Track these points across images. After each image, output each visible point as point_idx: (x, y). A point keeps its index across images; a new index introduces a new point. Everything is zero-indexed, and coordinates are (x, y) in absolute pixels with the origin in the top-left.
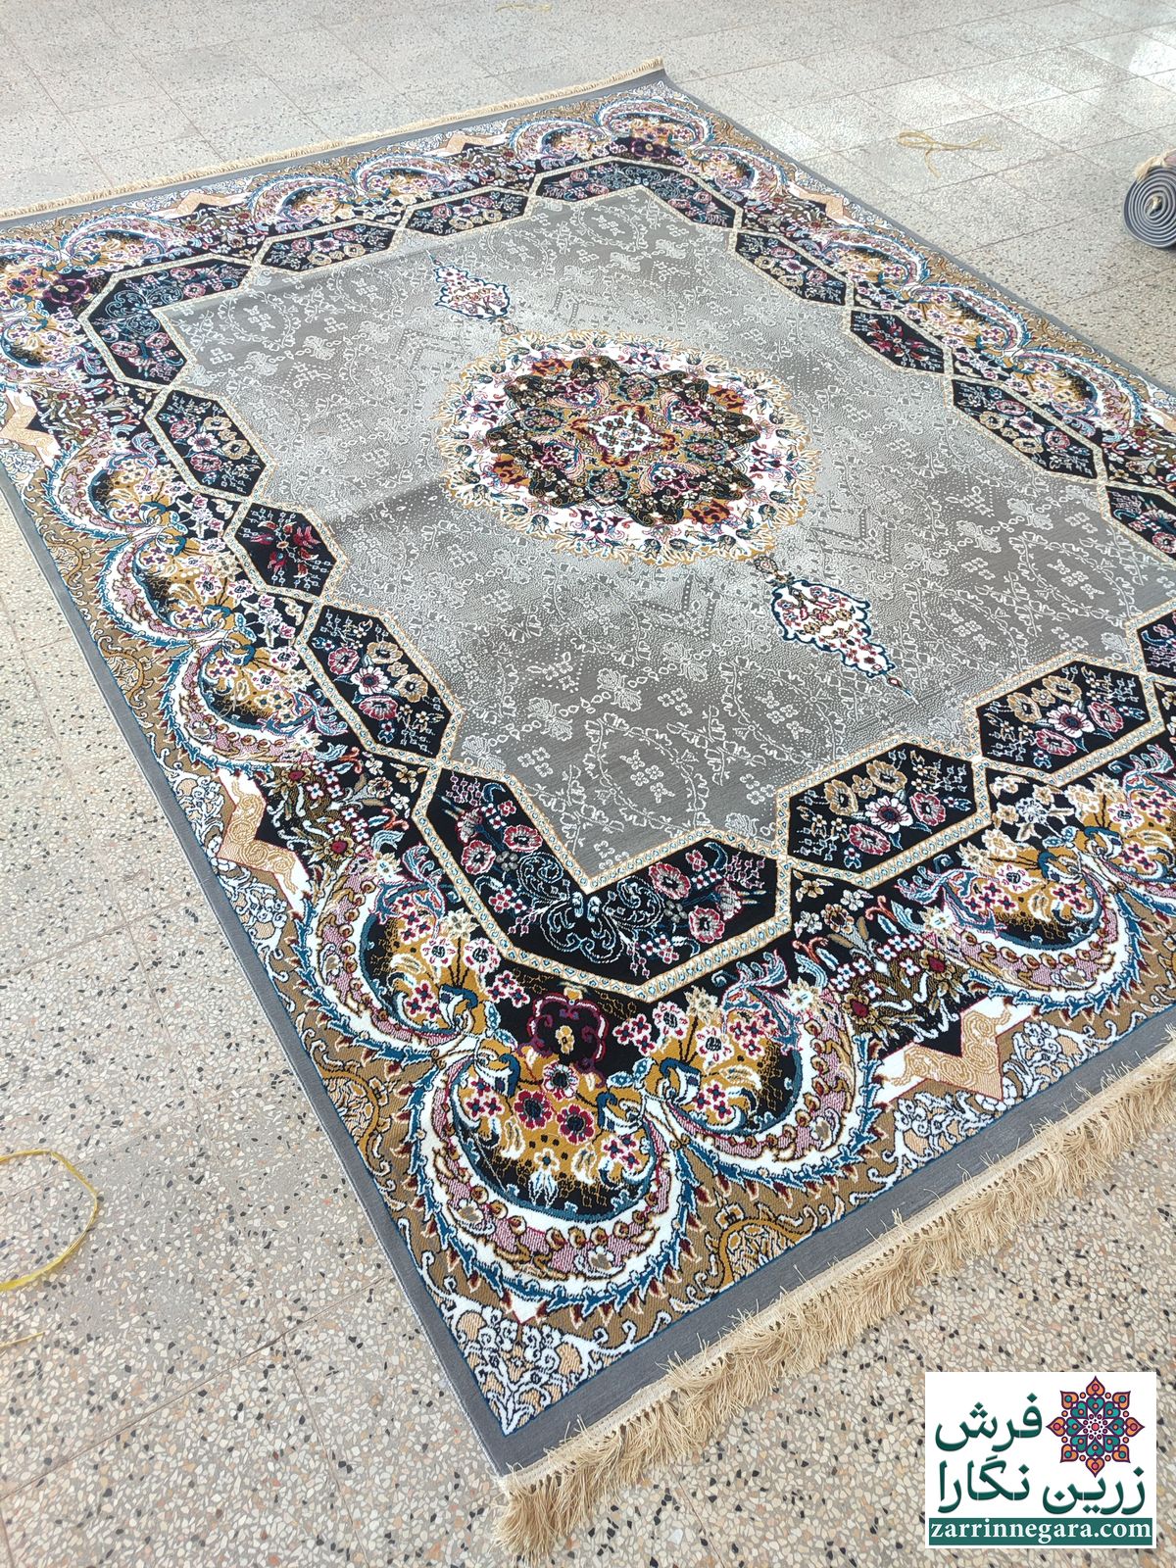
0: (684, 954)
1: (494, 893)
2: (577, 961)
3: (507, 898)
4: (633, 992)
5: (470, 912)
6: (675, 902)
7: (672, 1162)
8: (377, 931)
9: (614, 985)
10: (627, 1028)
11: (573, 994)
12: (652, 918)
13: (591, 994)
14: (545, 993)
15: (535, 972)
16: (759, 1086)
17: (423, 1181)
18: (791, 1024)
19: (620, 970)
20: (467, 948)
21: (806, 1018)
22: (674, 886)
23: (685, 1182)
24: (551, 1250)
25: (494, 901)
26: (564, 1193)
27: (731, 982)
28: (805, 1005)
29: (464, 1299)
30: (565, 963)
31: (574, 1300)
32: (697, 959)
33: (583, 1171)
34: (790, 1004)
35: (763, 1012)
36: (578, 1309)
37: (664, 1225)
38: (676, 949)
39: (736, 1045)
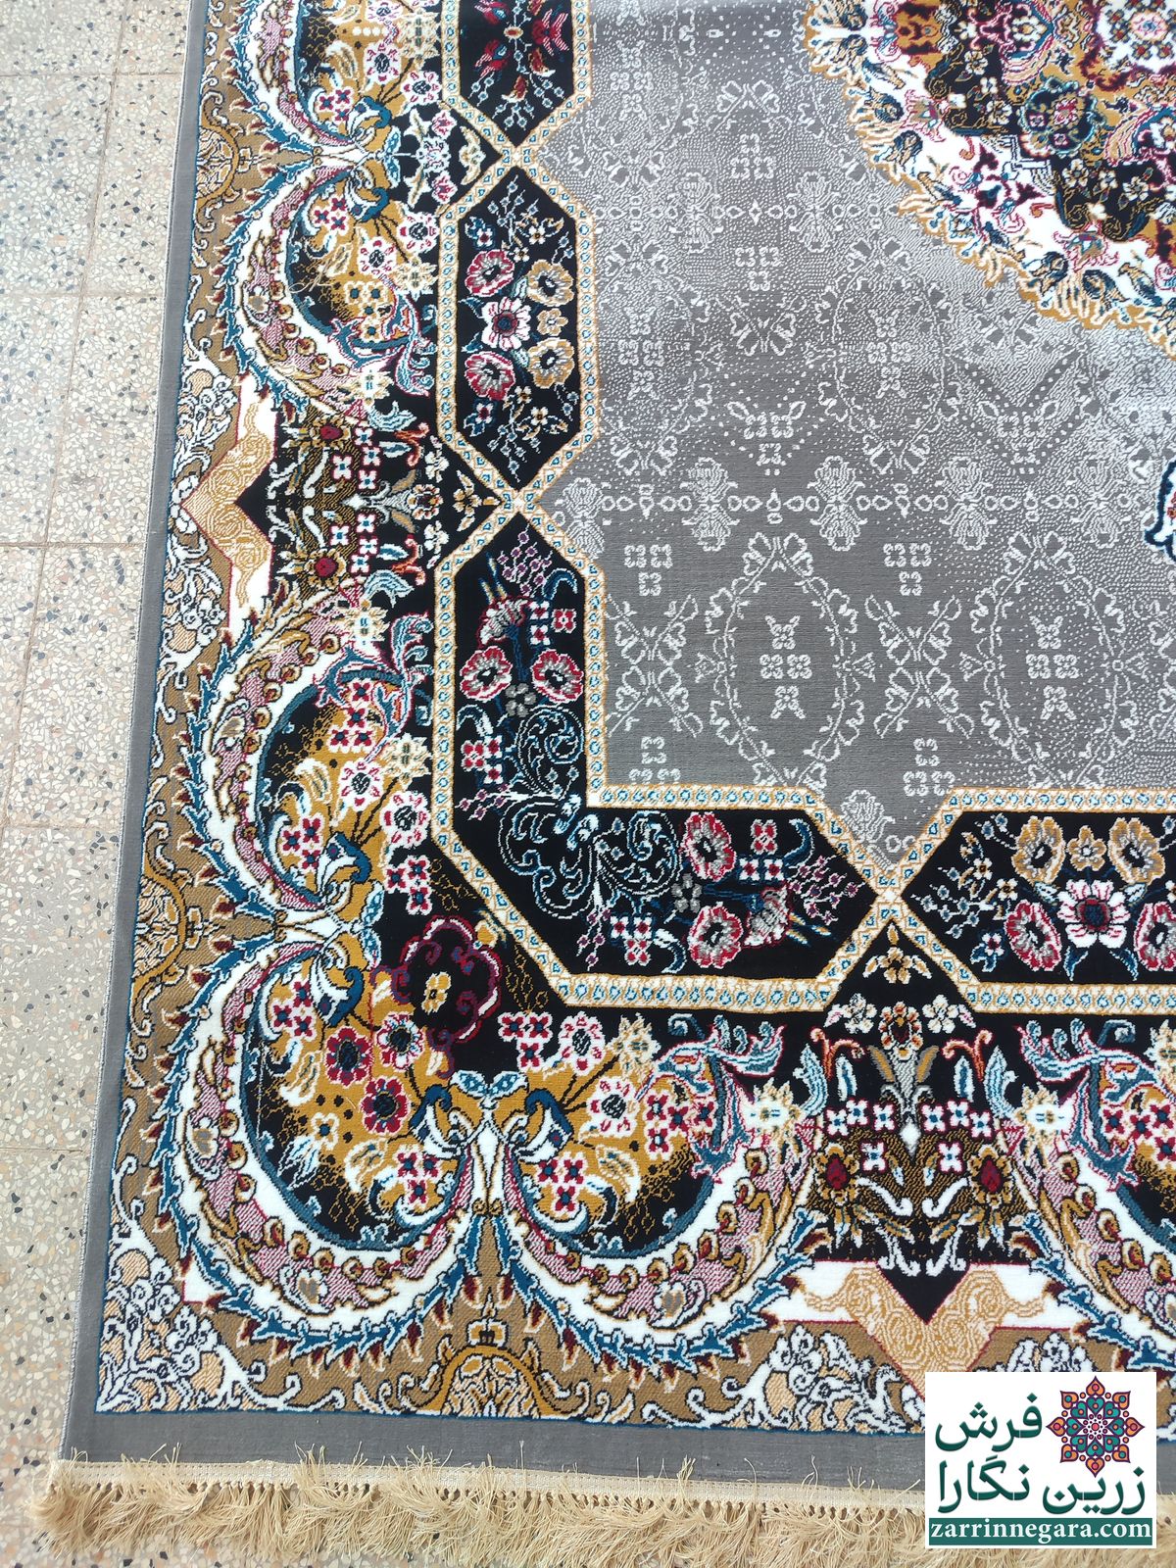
0: (658, 962)
1: (475, 737)
2: (518, 892)
3: (487, 754)
4: (558, 977)
5: (430, 749)
6: (696, 880)
7: (461, 1227)
8: (308, 714)
9: (541, 953)
10: (520, 1020)
11: (487, 933)
12: (651, 885)
13: (508, 948)
14: (454, 914)
15: (456, 876)
16: (631, 1198)
17: (179, 1069)
18: (732, 1139)
19: (562, 938)
20: (397, 799)
21: (757, 1143)
22: (710, 857)
23: (461, 1261)
24: (263, 1242)
25: (468, 749)
26: (319, 1182)
27: (692, 1037)
28: (768, 1125)
29: (141, 1234)
30: (502, 887)
31: (255, 1312)
32: (668, 980)
33: (357, 1169)
34: (749, 1111)
35: (705, 1103)
36: (252, 1326)
37: (405, 1295)
38: (654, 949)
39: (641, 1125)
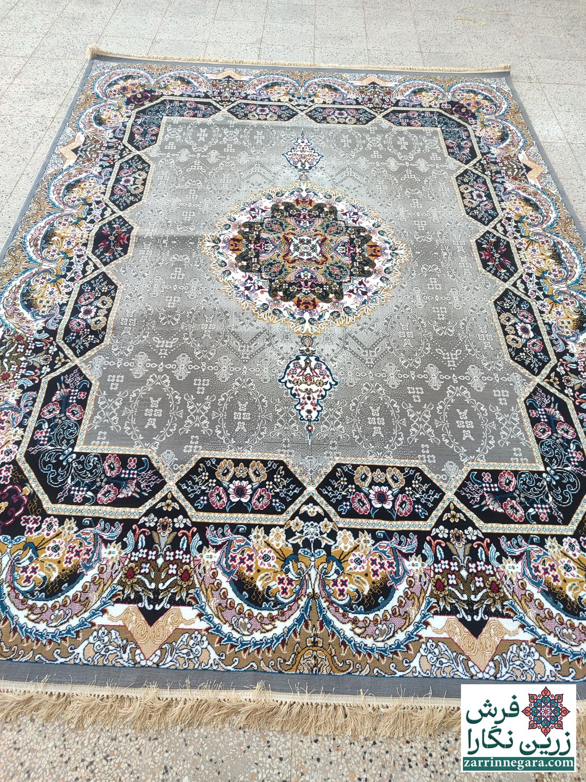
0: (85, 501)
1: (41, 429)
2: (42, 478)
3: (44, 434)
4: (47, 505)
5: (24, 432)
6: (106, 476)
9: (44, 497)
10: (30, 519)
11: (27, 491)
12: (89, 478)
13: (33, 496)
14: (17, 484)
15: (22, 473)
16: (53, 579)
18: (95, 561)
19: (54, 493)
20: (7, 446)
21: (104, 562)
22: (112, 469)
25: (38, 433)
27: (90, 526)
28: (110, 557)
30: (36, 476)
32: (86, 507)
34: (104, 552)
35: (89, 548)
38: (84, 497)
39: (64, 554)
